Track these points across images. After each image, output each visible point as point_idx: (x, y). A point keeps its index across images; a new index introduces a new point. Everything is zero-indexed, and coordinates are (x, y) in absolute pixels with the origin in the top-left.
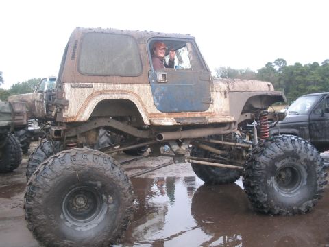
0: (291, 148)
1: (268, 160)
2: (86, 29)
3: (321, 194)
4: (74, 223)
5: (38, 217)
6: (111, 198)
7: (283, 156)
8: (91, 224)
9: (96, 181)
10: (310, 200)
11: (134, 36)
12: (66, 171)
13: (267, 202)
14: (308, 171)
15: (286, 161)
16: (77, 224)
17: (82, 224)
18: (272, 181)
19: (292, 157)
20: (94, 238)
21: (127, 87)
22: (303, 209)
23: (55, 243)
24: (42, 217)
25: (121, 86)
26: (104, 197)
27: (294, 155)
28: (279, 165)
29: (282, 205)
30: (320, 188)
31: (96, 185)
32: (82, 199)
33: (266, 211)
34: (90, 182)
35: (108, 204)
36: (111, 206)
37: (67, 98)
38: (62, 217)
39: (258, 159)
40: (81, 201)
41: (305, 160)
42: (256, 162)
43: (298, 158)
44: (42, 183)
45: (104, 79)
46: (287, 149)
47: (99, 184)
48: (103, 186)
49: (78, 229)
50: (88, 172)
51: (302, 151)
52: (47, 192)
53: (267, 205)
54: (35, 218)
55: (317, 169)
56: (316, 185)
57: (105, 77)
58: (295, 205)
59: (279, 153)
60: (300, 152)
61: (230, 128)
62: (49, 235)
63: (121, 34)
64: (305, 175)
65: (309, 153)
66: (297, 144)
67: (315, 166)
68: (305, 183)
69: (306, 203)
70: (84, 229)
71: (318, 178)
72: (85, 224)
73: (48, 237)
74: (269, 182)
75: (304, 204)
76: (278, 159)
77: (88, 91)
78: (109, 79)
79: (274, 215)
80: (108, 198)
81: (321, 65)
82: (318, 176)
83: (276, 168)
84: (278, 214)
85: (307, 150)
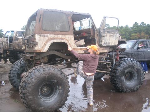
0: (131, 64)
1: (122, 69)
2: (45, 9)
3: (143, 83)
4: (44, 99)
5: (29, 97)
6: (61, 87)
7: (128, 67)
8: (51, 99)
9: (54, 79)
10: (138, 85)
11: (66, 13)
12: (41, 75)
13: (122, 87)
14: (138, 73)
15: (129, 69)
16: (45, 100)
17: (47, 100)
18: (123, 78)
19: (131, 67)
20: (53, 105)
21: (63, 36)
22: (135, 89)
23: (36, 109)
24: (30, 97)
25: (61, 36)
26: (57, 87)
27: (132, 67)
28: (126, 71)
29: (127, 88)
30: (142, 80)
31: (54, 81)
32: (46, 88)
33: (121, 91)
34: (52, 80)
35: (59, 90)
36: (60, 91)
37: (37, 41)
38: (39, 96)
39: (117, 68)
40: (45, 89)
41: (137, 69)
42: (117, 70)
43: (134, 68)
44: (30, 81)
45: (53, 32)
46: (130, 64)
47: (56, 81)
48: (57, 82)
49: (46, 102)
50: (51, 76)
51: (136, 65)
52: (33, 86)
53: (121, 88)
54: (28, 98)
55: (141, 72)
56: (141, 79)
57: (54, 32)
58: (132, 88)
59: (126, 66)
60: (135, 65)
61: (105, 55)
62: (34, 105)
63: (60, 12)
64: (136, 75)
65: (138, 66)
66: (133, 62)
67: (140, 71)
68: (136, 78)
69: (137, 86)
70: (48, 102)
71: (141, 76)
72: (49, 99)
73: (33, 106)
74: (122, 78)
75: (136, 87)
76: (126, 68)
77: (46, 38)
78: (56, 32)
79: (124, 92)
80: (59, 87)
81: (124, 27)
82: (141, 75)
83: (125, 72)
84: (125, 92)
85: (137, 64)
